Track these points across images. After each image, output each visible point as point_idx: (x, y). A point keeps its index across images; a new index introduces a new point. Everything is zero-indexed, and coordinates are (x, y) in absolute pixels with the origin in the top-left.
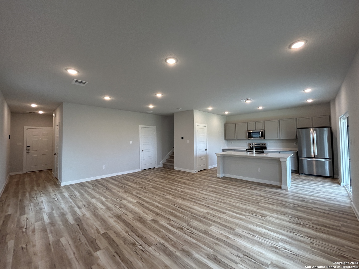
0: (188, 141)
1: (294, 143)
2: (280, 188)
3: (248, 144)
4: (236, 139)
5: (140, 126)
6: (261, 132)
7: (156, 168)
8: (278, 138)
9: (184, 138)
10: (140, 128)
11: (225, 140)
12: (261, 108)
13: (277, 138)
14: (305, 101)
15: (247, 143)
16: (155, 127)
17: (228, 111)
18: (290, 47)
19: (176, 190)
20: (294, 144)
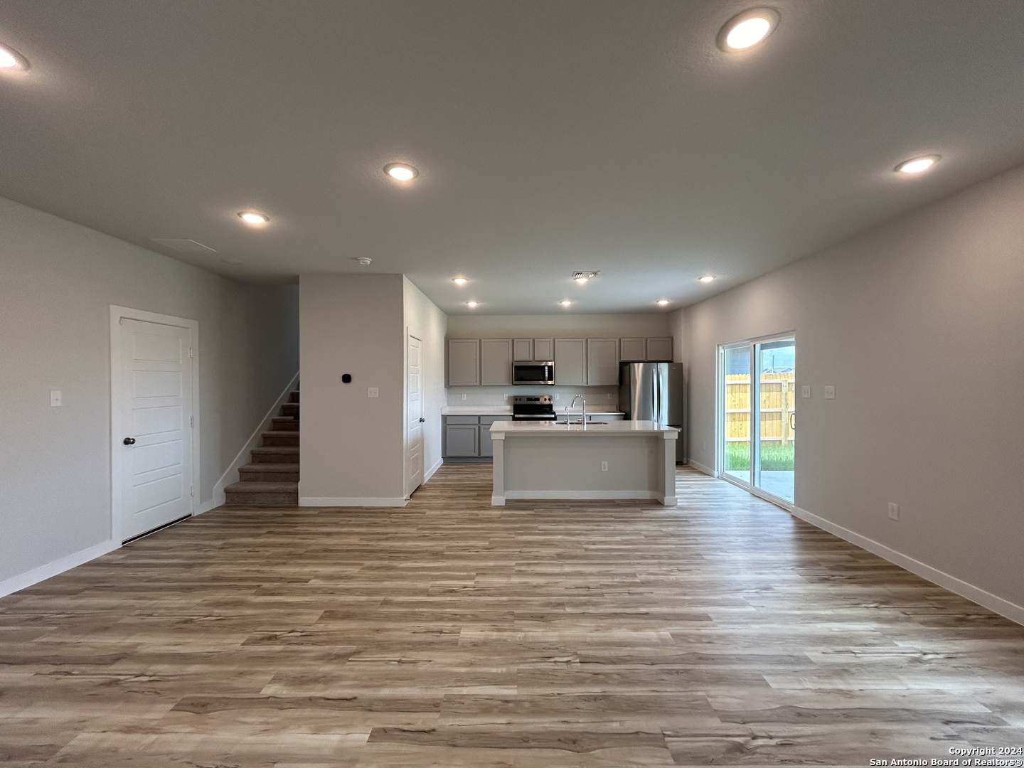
0: (374, 392)
1: (609, 395)
2: (658, 503)
3: (509, 397)
4: (481, 384)
5: (116, 311)
6: (549, 367)
7: (195, 515)
8: (584, 384)
9: (352, 377)
10: (115, 321)
11: (445, 387)
12: (566, 304)
13: (581, 384)
14: (655, 303)
15: (506, 396)
16: (194, 325)
17: (478, 300)
18: (897, 168)
19: (451, 592)
20: (609, 398)
